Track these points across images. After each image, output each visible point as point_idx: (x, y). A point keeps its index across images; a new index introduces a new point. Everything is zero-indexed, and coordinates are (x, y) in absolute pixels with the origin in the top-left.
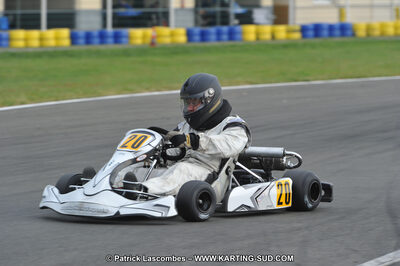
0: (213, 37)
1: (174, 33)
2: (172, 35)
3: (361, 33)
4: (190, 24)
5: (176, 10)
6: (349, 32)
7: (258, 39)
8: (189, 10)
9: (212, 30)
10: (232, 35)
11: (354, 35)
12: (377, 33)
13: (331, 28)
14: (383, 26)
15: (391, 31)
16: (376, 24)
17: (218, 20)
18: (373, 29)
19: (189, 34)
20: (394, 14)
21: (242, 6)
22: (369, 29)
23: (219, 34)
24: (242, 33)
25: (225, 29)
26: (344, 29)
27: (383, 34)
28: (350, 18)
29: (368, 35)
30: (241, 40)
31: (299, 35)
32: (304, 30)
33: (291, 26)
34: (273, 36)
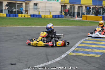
1: (4, 14)
3: (43, 17)
4: (7, 13)
5: (4, 10)
7: (21, 17)
10: (16, 16)
11: (41, 17)
12: (46, 17)
13: (37, 15)
15: (49, 17)
16: (46, 15)
17: (13, 12)
19: (7, 15)
20: (50, 13)
23: (13, 15)
24: (18, 15)
25: (15, 14)
27: (47, 17)
28: (41, 14)
30: (18, 17)
31: (30, 17)
32: (31, 15)
33: (29, 15)
34: (25, 17)
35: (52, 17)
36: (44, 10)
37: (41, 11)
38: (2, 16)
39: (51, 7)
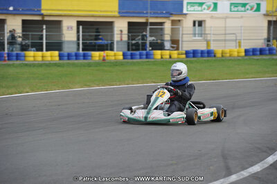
0: (138, 56)
1: (116, 55)
2: (115, 55)
3: (219, 55)
4: (126, 50)
5: (117, 42)
6: (212, 55)
7: (162, 58)
8: (125, 41)
9: (138, 52)
10: (148, 56)
11: (215, 56)
12: (228, 55)
13: (202, 52)
14: (231, 51)
15: (235, 54)
16: (227, 50)
17: (141, 47)
18: (226, 53)
19: (124, 55)
20: (238, 44)
22: (223, 53)
23: (141, 55)
24: (153, 55)
25: (144, 52)
26: (210, 53)
27: (230, 56)
28: (212, 47)
29: (222, 56)
30: (153, 58)
31: (184, 56)
32: (187, 53)
33: (180, 51)
34: (170, 57)
35: (243, 54)
36: (222, 37)
37: (214, 40)
38: (113, 58)
39: (241, 27)
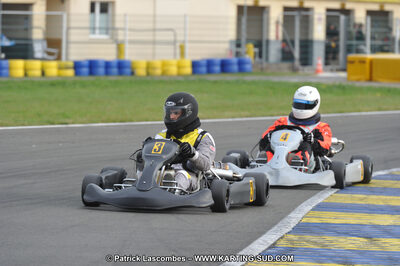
3: (141, 71)
6: (128, 71)
7: (26, 75)
11: (133, 73)
12: (158, 72)
13: (108, 65)
14: (164, 64)
15: (173, 70)
16: (157, 63)
18: (154, 68)
20: (178, 51)
21: (10, 39)
22: (149, 67)
24: (9, 68)
26: (122, 67)
27: (163, 74)
28: (129, 55)
29: (148, 74)
30: (8, 76)
31: (71, 72)
32: (77, 66)
33: (63, 62)
34: (43, 74)
35: (188, 70)
36: (148, 37)
37: (132, 42)
39: (185, 16)
